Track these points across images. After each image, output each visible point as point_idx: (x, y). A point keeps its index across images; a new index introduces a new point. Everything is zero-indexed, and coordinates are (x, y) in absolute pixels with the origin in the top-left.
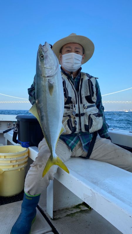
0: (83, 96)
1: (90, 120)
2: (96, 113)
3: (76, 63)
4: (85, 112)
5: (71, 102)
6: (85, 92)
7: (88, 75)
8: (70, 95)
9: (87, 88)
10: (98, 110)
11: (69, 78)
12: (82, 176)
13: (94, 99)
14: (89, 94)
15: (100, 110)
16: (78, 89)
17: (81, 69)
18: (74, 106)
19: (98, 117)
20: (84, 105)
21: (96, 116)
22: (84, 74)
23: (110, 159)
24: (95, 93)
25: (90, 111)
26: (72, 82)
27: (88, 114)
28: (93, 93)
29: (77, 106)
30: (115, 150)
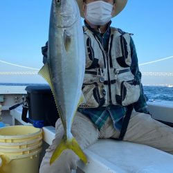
0: (114, 57)
1: (124, 89)
2: (130, 79)
3: (104, 14)
4: (116, 79)
5: (98, 66)
6: (116, 53)
7: (119, 30)
8: (96, 57)
9: (118, 48)
10: (133, 76)
11: (95, 34)
12: (114, 163)
13: (129, 61)
14: (121, 55)
15: (136, 77)
16: (106, 48)
17: (110, 22)
18: (102, 71)
19: (133, 86)
20: (115, 70)
21: (131, 84)
22: (114, 29)
23: (151, 140)
24: (129, 53)
25: (123, 78)
26: (99, 39)
27: (121, 81)
28: (127, 53)
29: (106, 70)
30: (157, 128)
